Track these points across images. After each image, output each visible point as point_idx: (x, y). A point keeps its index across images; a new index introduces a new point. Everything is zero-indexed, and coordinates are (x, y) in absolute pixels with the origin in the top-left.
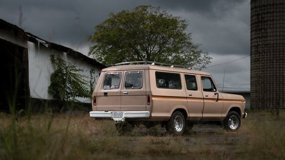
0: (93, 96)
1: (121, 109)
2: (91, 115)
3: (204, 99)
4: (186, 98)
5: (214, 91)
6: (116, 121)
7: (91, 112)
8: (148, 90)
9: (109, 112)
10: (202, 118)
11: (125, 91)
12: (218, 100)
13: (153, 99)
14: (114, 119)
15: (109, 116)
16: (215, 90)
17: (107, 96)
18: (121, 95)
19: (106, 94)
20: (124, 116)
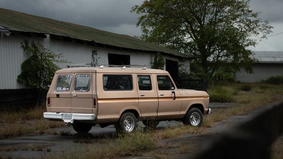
0: (47, 97)
1: (71, 111)
2: (45, 116)
3: (158, 98)
4: (138, 98)
5: (172, 90)
6: (66, 123)
7: (44, 113)
8: (94, 93)
9: (60, 114)
10: (157, 117)
11: (74, 93)
12: (175, 98)
13: (99, 102)
14: (64, 120)
15: (60, 117)
16: (173, 88)
17: (59, 97)
18: (71, 97)
19: (58, 95)
20: (73, 118)
